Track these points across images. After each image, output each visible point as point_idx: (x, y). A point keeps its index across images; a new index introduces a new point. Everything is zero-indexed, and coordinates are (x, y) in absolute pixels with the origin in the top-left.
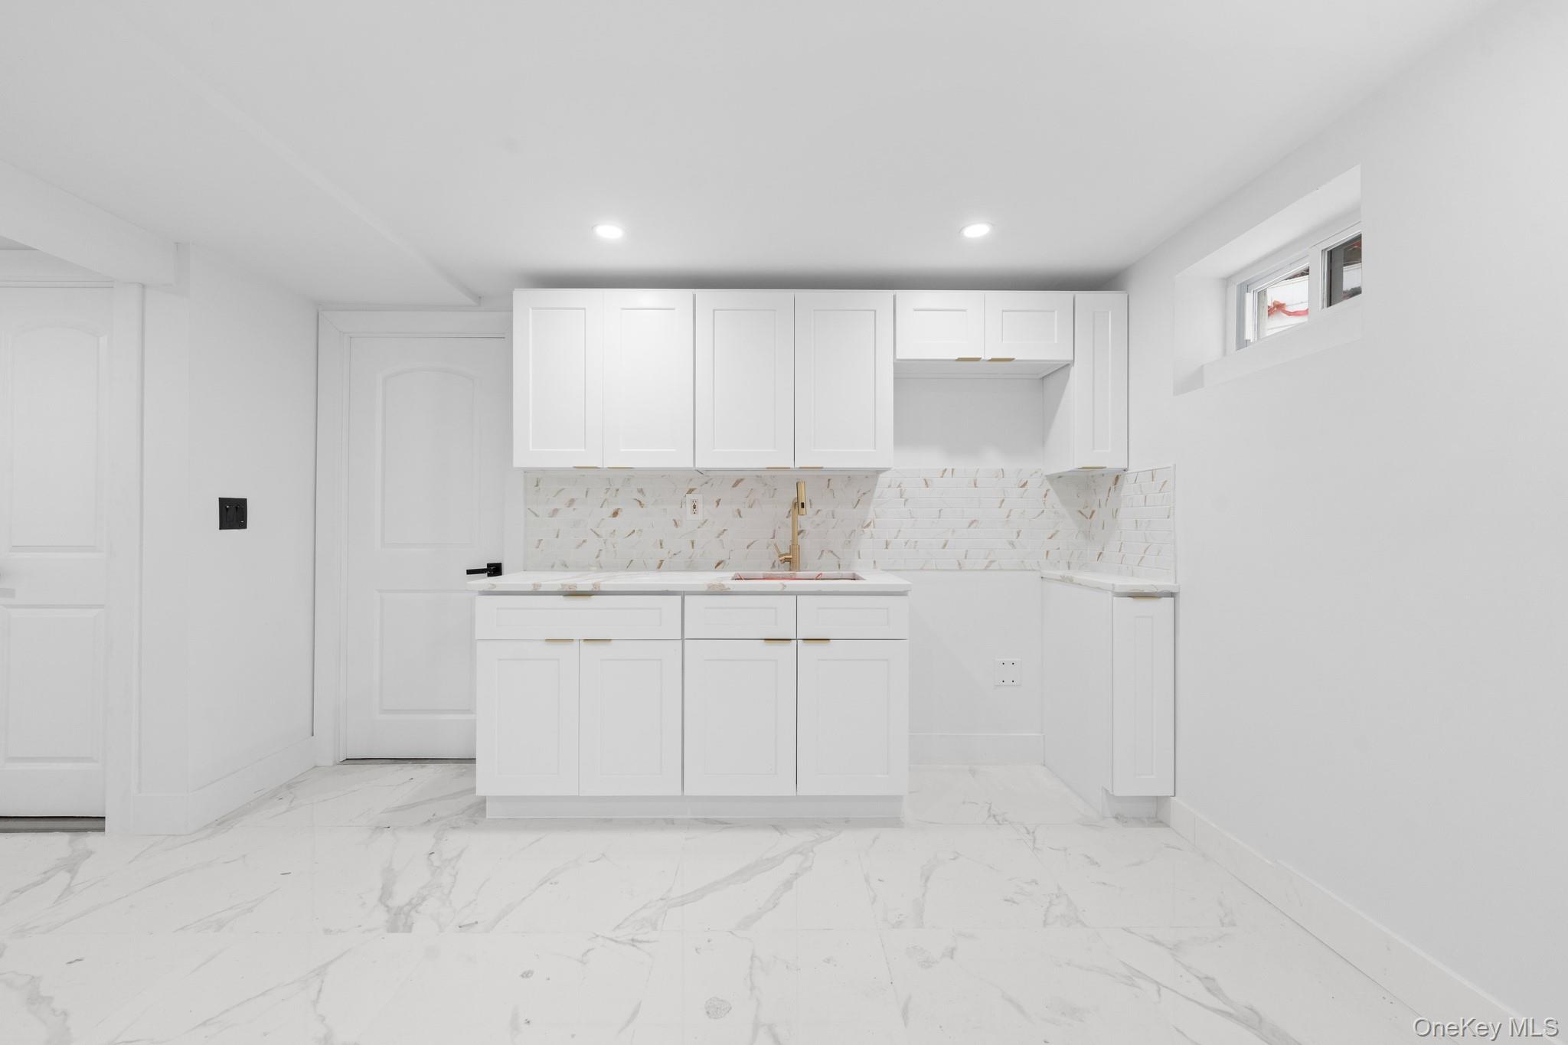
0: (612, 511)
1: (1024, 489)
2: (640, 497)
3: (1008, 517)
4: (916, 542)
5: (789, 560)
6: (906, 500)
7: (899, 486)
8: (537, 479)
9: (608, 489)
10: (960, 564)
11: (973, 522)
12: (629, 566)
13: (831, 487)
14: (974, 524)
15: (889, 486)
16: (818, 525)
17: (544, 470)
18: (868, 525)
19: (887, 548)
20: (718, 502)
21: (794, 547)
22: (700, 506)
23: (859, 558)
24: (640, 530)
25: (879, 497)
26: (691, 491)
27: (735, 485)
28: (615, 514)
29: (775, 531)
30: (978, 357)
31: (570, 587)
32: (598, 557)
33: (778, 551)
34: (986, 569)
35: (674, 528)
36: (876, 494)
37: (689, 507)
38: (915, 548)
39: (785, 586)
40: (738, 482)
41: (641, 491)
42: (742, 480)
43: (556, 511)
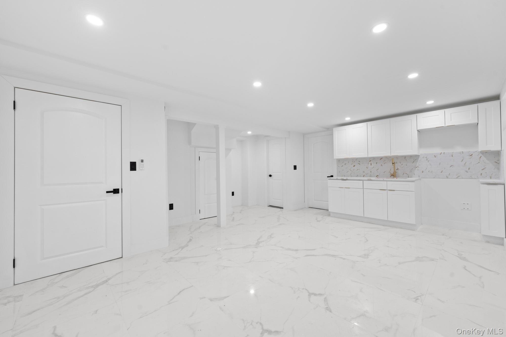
0: (353, 165)
1: (471, 156)
2: (359, 163)
3: (465, 164)
4: (432, 171)
5: (393, 175)
6: (428, 161)
7: (426, 157)
8: (339, 160)
9: (352, 161)
10: (447, 177)
11: (451, 166)
12: (357, 176)
13: (406, 159)
14: (452, 167)
15: (423, 158)
16: (402, 167)
17: (340, 159)
18: (417, 167)
19: (423, 173)
20: (377, 163)
21: (395, 172)
22: (372, 164)
23: (414, 175)
24: (359, 169)
25: (420, 160)
26: (370, 161)
27: (380, 159)
28: (354, 166)
29: (391, 169)
30: (443, 126)
31: (342, 179)
32: (351, 174)
33: (391, 173)
34: (457, 178)
35: (367, 169)
36: (419, 160)
37: (370, 164)
38: (432, 173)
39: (384, 179)
40: (381, 159)
41: (359, 161)
42: (382, 158)
43: (342, 166)
